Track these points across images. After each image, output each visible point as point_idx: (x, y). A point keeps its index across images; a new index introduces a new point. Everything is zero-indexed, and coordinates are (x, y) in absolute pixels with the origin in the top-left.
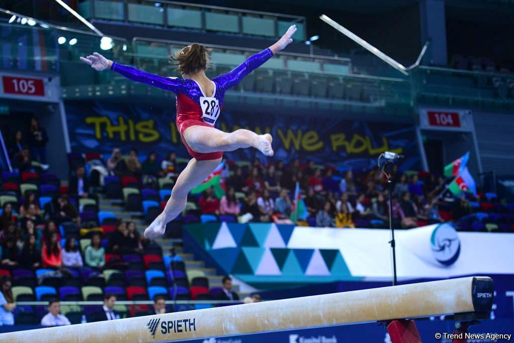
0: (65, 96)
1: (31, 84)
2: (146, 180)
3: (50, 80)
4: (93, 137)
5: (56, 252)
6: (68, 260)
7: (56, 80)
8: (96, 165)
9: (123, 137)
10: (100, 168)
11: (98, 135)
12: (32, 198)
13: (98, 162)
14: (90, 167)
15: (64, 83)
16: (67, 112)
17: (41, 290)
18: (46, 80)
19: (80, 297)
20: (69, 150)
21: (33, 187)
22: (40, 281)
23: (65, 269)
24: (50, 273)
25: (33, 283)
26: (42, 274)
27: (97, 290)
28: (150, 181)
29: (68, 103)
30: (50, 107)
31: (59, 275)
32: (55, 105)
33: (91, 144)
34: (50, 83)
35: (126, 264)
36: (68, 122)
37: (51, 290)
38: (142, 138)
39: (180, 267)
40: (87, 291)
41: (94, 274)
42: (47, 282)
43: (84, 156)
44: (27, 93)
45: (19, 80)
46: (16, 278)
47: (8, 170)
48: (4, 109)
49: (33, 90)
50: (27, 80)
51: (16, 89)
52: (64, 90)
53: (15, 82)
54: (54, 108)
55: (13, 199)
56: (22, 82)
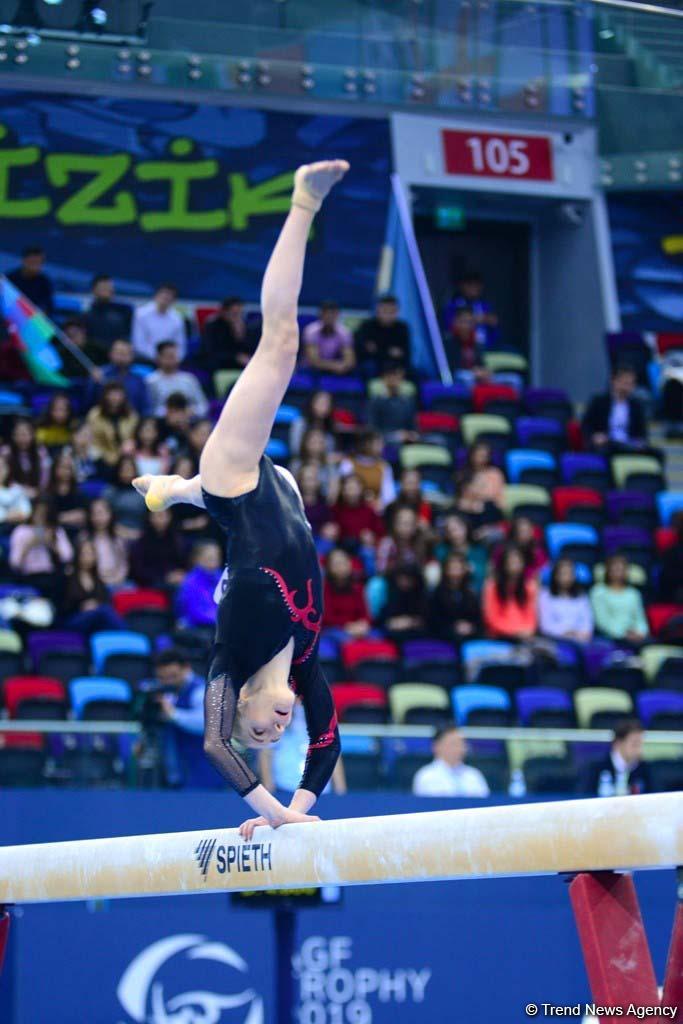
0: (607, 180)
1: (520, 150)
3: (568, 139)
5: (522, 598)
6: (556, 618)
7: (586, 139)
14: (661, 369)
15: (607, 147)
16: (614, 224)
17: (469, 697)
18: (557, 139)
19: (569, 719)
20: (613, 324)
21: (497, 424)
22: (473, 671)
23: (542, 645)
24: (500, 653)
25: (452, 676)
26: (478, 654)
27: (616, 700)
29: (618, 200)
30: (569, 210)
31: (524, 658)
32: (582, 205)
34: (568, 148)
36: (616, 249)
37: (494, 698)
40: (590, 701)
41: (618, 657)
42: (491, 675)
43: (651, 340)
44: (507, 175)
45: (485, 138)
46: (410, 663)
47: (438, 376)
48: (449, 215)
49: (524, 165)
50: (507, 139)
51: (478, 164)
52: (606, 166)
53: (475, 144)
54: (579, 213)
55: (438, 455)
56: (495, 144)
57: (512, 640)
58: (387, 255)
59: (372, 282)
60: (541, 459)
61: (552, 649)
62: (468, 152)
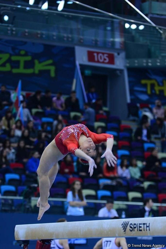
0: (128, 65)
1: (107, 57)
3: (119, 54)
4: (145, 93)
7: (123, 54)
8: (146, 111)
9: (165, 94)
10: (148, 114)
11: (149, 92)
13: (147, 109)
14: (141, 112)
15: (128, 57)
16: (129, 76)
17: (101, 193)
18: (116, 54)
19: (126, 199)
20: (129, 101)
21: (103, 124)
22: (101, 187)
23: (118, 180)
24: (108, 182)
25: (96, 188)
26: (103, 182)
27: (138, 195)
29: (130, 70)
30: (118, 72)
31: (114, 183)
32: (121, 71)
33: (144, 97)
34: (118, 56)
35: (160, 178)
36: (130, 82)
37: (108, 193)
40: (132, 195)
41: (138, 184)
42: (106, 187)
43: (138, 105)
44: (103, 63)
45: (98, 53)
46: (85, 184)
48: (87, 72)
49: (107, 60)
50: (103, 54)
51: (96, 59)
52: (128, 61)
53: (95, 54)
54: (121, 73)
56: (100, 55)
57: (111, 179)
58: (75, 81)
59: (71, 88)
60: (114, 133)
61: (121, 181)
62: (94, 56)
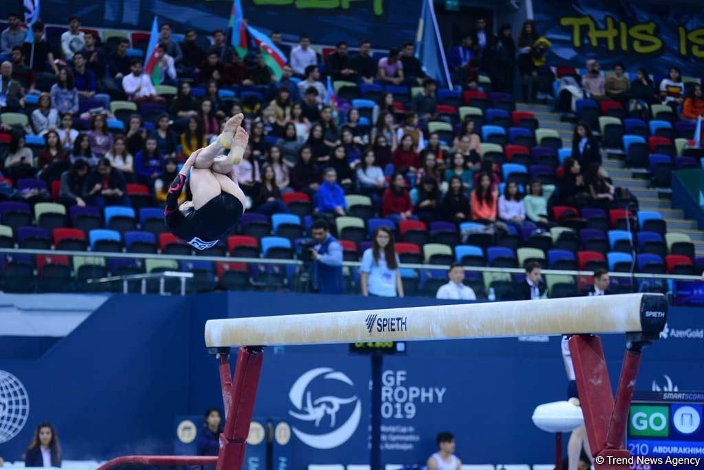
2: (633, 106)
4: (569, 44)
5: (489, 200)
6: (507, 211)
8: (567, 83)
9: (611, 46)
10: (573, 89)
11: (577, 43)
12: (471, 126)
13: (570, 79)
17: (463, 250)
19: (514, 263)
21: (477, 111)
22: (465, 238)
23: (499, 224)
24: (479, 228)
25: (454, 239)
26: (467, 228)
27: (538, 253)
28: (639, 107)
31: (491, 231)
33: (566, 54)
35: (584, 220)
37: (476, 251)
38: (637, 47)
39: (659, 227)
40: (524, 253)
41: (539, 231)
42: (474, 239)
43: (554, 69)
46: (433, 232)
47: (447, 87)
48: (451, 3)
55: (447, 126)
57: (485, 222)
58: (421, 23)
59: (414, 37)
60: (499, 130)
61: (504, 226)
